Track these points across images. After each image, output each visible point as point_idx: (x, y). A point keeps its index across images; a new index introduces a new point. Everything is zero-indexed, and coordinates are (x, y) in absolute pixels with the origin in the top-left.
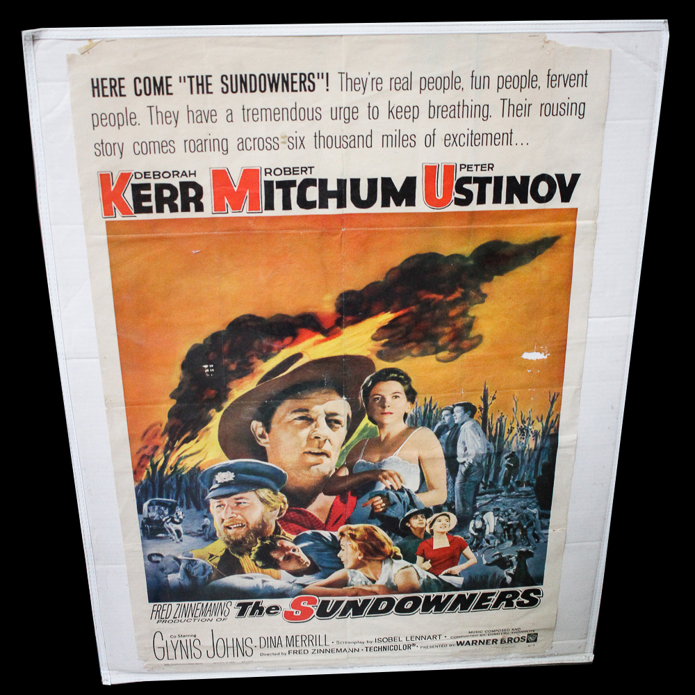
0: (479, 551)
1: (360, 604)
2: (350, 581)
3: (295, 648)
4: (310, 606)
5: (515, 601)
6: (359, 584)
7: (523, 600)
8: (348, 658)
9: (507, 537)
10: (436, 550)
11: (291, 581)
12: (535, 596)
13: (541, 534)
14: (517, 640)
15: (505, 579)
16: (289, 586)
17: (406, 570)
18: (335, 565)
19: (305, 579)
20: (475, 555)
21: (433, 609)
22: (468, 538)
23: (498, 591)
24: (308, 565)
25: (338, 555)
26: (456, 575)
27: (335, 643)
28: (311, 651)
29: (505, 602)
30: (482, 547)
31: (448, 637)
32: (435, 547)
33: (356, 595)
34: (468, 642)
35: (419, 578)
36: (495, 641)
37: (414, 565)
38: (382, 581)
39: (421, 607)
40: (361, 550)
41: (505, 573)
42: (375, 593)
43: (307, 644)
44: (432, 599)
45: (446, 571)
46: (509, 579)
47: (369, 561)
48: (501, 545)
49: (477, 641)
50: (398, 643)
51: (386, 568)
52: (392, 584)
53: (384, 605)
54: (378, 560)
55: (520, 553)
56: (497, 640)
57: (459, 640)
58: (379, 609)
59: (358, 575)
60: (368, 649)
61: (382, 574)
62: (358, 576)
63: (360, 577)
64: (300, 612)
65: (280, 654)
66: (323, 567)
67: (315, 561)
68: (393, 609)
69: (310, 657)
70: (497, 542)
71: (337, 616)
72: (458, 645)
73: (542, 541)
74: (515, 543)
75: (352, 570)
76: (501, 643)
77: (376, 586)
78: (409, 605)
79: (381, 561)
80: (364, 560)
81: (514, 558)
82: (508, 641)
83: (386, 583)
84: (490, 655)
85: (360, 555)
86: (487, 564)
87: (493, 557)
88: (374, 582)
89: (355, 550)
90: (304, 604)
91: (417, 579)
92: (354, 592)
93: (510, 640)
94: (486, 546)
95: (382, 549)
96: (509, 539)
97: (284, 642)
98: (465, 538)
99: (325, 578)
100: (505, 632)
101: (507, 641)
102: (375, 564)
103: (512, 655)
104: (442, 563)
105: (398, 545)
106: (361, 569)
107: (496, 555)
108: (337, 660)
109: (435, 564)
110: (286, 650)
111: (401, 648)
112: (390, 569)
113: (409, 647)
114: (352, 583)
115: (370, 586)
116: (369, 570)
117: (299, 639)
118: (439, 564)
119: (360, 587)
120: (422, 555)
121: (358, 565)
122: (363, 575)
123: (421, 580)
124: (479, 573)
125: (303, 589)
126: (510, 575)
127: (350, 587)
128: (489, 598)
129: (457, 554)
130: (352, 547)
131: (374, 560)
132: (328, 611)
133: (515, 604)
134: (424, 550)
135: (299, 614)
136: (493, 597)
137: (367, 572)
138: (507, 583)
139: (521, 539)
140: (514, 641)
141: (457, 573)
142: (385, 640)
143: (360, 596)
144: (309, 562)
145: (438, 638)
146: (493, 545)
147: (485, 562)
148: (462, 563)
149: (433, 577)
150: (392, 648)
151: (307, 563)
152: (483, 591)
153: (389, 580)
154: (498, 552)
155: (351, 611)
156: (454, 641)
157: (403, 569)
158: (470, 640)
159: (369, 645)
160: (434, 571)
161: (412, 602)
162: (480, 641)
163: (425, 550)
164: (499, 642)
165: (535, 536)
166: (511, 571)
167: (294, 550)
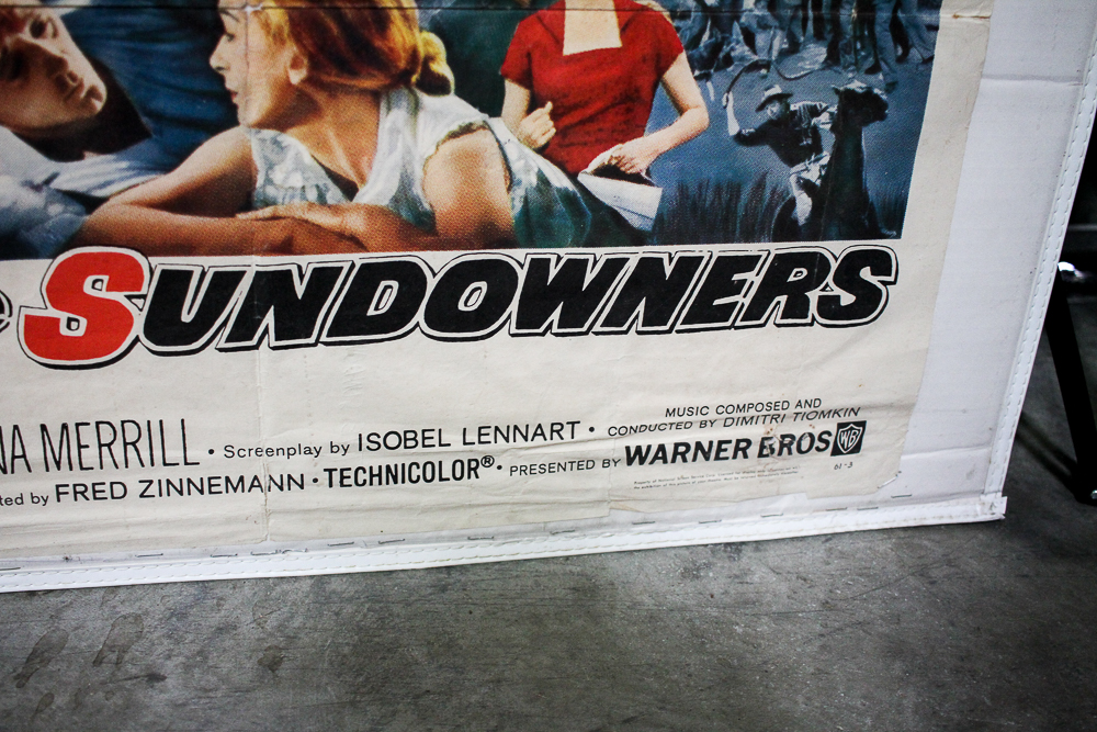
0: (716, 76)
1: (300, 289)
2: (260, 181)
3: (77, 477)
4: (119, 297)
5: (813, 296)
6: (297, 201)
7: (837, 291)
8: (268, 514)
9: (810, 25)
10: (574, 58)
11: (39, 179)
12: (874, 280)
13: (916, 27)
14: (805, 444)
15: (792, 203)
16: (32, 200)
17: (466, 141)
18: (203, 110)
19: (88, 172)
20: (705, 93)
21: (556, 316)
22: (685, 15)
23: (767, 249)
24: (99, 105)
25: (214, 62)
26: (636, 178)
27: (219, 453)
28: (135, 488)
29: (783, 299)
30: (728, 60)
31: (601, 431)
32: (570, 48)
33: (285, 247)
34: (662, 448)
35: (512, 182)
36: (742, 447)
37: (494, 122)
38: (377, 190)
39: (514, 307)
40: (297, 37)
41: (793, 179)
42: (355, 243)
43: (120, 458)
44: (553, 272)
45: (602, 159)
46: (804, 205)
47: (333, 91)
48: (790, 61)
49: (688, 446)
50: (435, 454)
51: (395, 131)
52: (413, 204)
53: (386, 296)
54: (363, 92)
55: (847, 98)
56: (749, 442)
57: (633, 442)
58: (371, 312)
59: (290, 154)
60: (336, 476)
61: (379, 156)
62: (289, 163)
63: (299, 167)
64: (84, 322)
65: (27, 499)
66: (158, 117)
67: (123, 83)
68: (420, 316)
69: (132, 510)
70: (780, 42)
71: (221, 341)
72: (630, 461)
73: (916, 54)
74: (833, 59)
75: (269, 133)
76: (761, 455)
77: (358, 207)
78: (473, 298)
79: (376, 97)
80: (310, 90)
81: (825, 117)
82: (782, 446)
83: (395, 200)
84: (722, 499)
85: (295, 64)
86: (741, 139)
87: (762, 107)
88: (349, 189)
89: (278, 38)
90: (96, 287)
91: (503, 187)
92: (277, 233)
93: (788, 444)
94: (742, 59)
95: (378, 43)
96: (819, 36)
97: (35, 452)
98: (673, 17)
99: (167, 167)
100: (774, 412)
101: (777, 447)
102: (353, 108)
103: (784, 503)
104: (591, 119)
105: (437, 28)
106: (304, 129)
107: (771, 100)
108: (229, 521)
109: (567, 121)
110: (45, 484)
111: (447, 473)
112: (407, 132)
113: (472, 468)
114: (271, 191)
115: (335, 210)
116: (331, 134)
117: (88, 435)
118: (582, 122)
119: (298, 214)
120: (525, 80)
121: (290, 112)
122: (308, 160)
123: (519, 192)
124: (711, 172)
125: (87, 218)
126: (807, 186)
127: (261, 213)
128: (736, 277)
129: (644, 81)
130: (266, 25)
131: (348, 90)
132: (186, 317)
133: (813, 309)
134: (529, 55)
135: (80, 333)
136: (749, 276)
137: (321, 144)
138: (796, 221)
139: (856, 38)
140: (799, 450)
141: (641, 166)
142: (393, 441)
143: (302, 253)
144: (102, 89)
145: (566, 433)
146: (762, 56)
147: (733, 128)
148: (659, 126)
149: (559, 180)
150: (416, 472)
151: (93, 92)
152: (719, 250)
153: (405, 184)
154: (777, 90)
155: (269, 319)
156: (616, 447)
157: (454, 135)
158: (669, 439)
159: (338, 461)
160: (563, 154)
161: (484, 285)
162: (699, 445)
163: (536, 56)
164: (753, 450)
165: (900, 33)
166: (814, 172)
167: (39, 30)
